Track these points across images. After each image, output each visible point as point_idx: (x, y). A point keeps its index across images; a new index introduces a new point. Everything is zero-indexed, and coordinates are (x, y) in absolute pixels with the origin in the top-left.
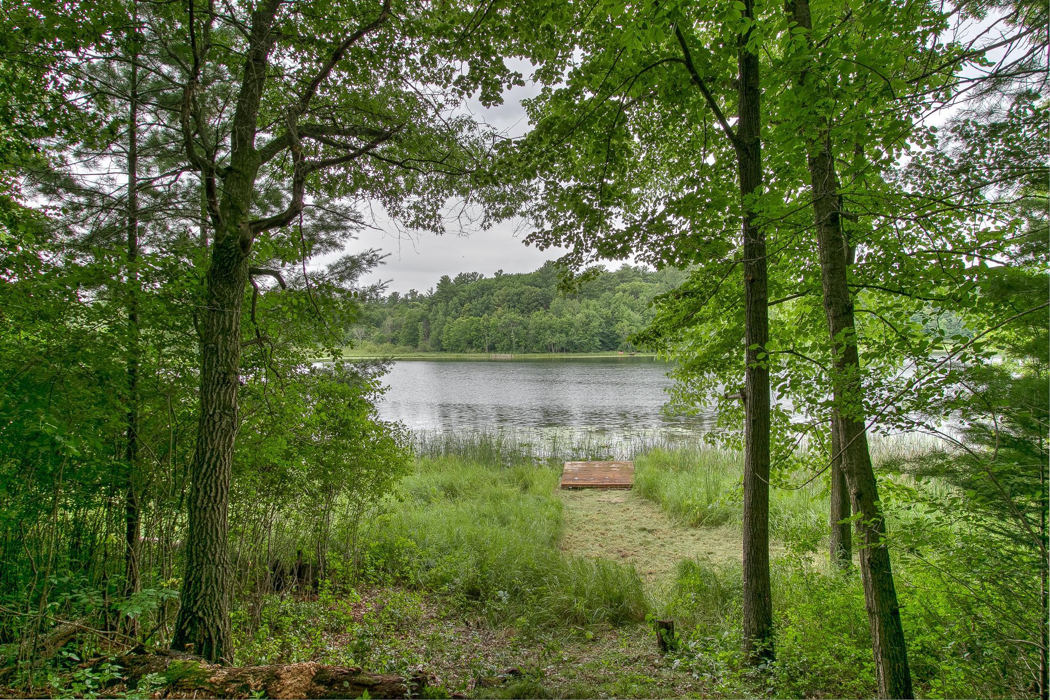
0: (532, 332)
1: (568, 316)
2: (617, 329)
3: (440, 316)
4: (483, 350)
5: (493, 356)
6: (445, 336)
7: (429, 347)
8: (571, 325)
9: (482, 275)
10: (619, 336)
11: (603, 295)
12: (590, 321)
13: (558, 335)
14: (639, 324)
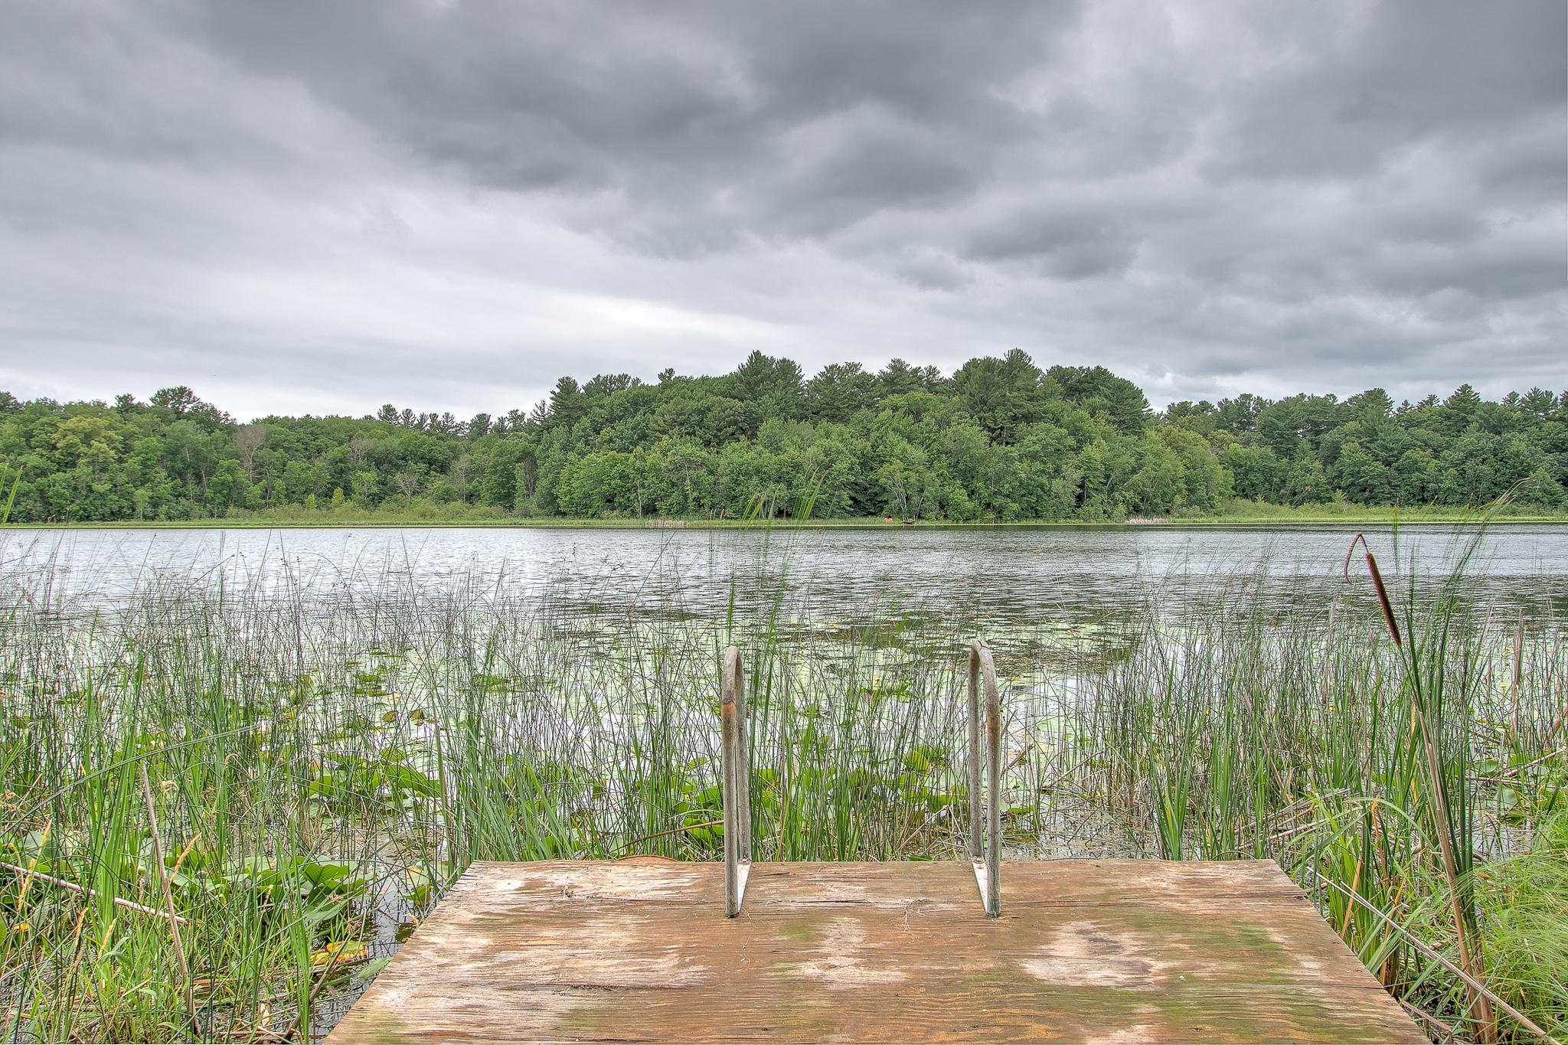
0: (725, 479)
1: (792, 451)
2: (882, 475)
3: (555, 452)
4: (634, 513)
5: (650, 522)
6: (564, 488)
7: (533, 507)
8: (797, 467)
9: (638, 380)
10: (884, 490)
11: (857, 415)
12: (832, 461)
13: (772, 486)
14: (921, 468)
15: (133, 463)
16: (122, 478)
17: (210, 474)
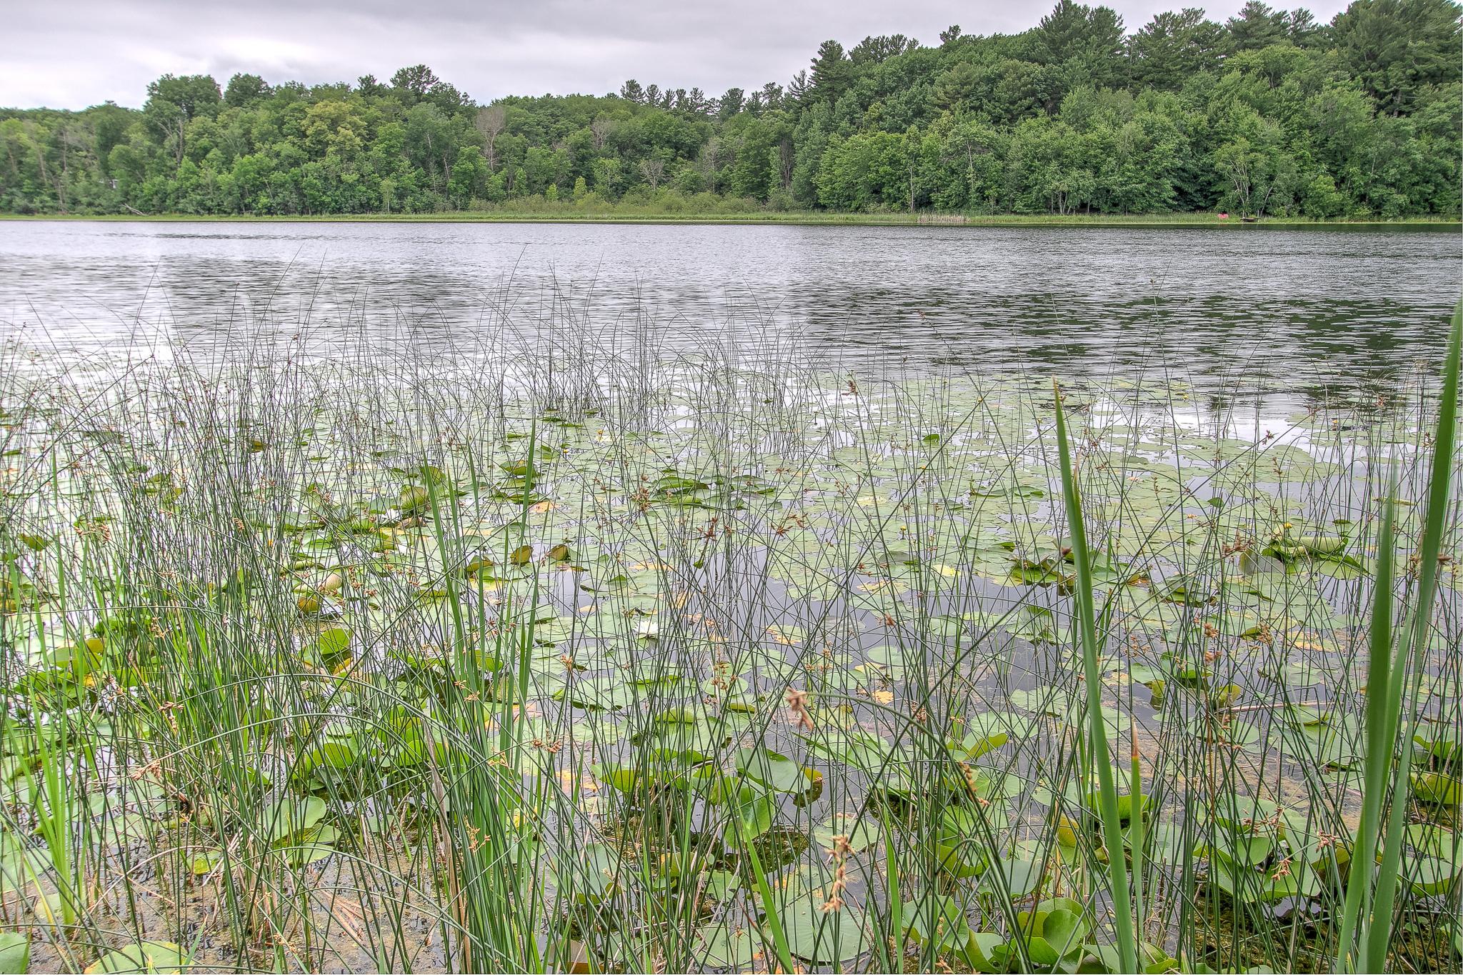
0: (1016, 165)
1: (1103, 128)
2: (1220, 157)
3: (816, 133)
4: (904, 206)
5: (924, 217)
6: (825, 177)
7: (789, 199)
8: (1108, 148)
9: (915, 42)
10: (1221, 178)
11: (1192, 79)
12: (1155, 141)
13: (1075, 173)
14: (1274, 148)
15: (377, 150)
16: (368, 167)
17: (452, 162)
